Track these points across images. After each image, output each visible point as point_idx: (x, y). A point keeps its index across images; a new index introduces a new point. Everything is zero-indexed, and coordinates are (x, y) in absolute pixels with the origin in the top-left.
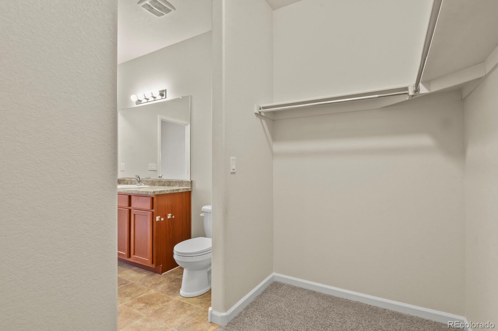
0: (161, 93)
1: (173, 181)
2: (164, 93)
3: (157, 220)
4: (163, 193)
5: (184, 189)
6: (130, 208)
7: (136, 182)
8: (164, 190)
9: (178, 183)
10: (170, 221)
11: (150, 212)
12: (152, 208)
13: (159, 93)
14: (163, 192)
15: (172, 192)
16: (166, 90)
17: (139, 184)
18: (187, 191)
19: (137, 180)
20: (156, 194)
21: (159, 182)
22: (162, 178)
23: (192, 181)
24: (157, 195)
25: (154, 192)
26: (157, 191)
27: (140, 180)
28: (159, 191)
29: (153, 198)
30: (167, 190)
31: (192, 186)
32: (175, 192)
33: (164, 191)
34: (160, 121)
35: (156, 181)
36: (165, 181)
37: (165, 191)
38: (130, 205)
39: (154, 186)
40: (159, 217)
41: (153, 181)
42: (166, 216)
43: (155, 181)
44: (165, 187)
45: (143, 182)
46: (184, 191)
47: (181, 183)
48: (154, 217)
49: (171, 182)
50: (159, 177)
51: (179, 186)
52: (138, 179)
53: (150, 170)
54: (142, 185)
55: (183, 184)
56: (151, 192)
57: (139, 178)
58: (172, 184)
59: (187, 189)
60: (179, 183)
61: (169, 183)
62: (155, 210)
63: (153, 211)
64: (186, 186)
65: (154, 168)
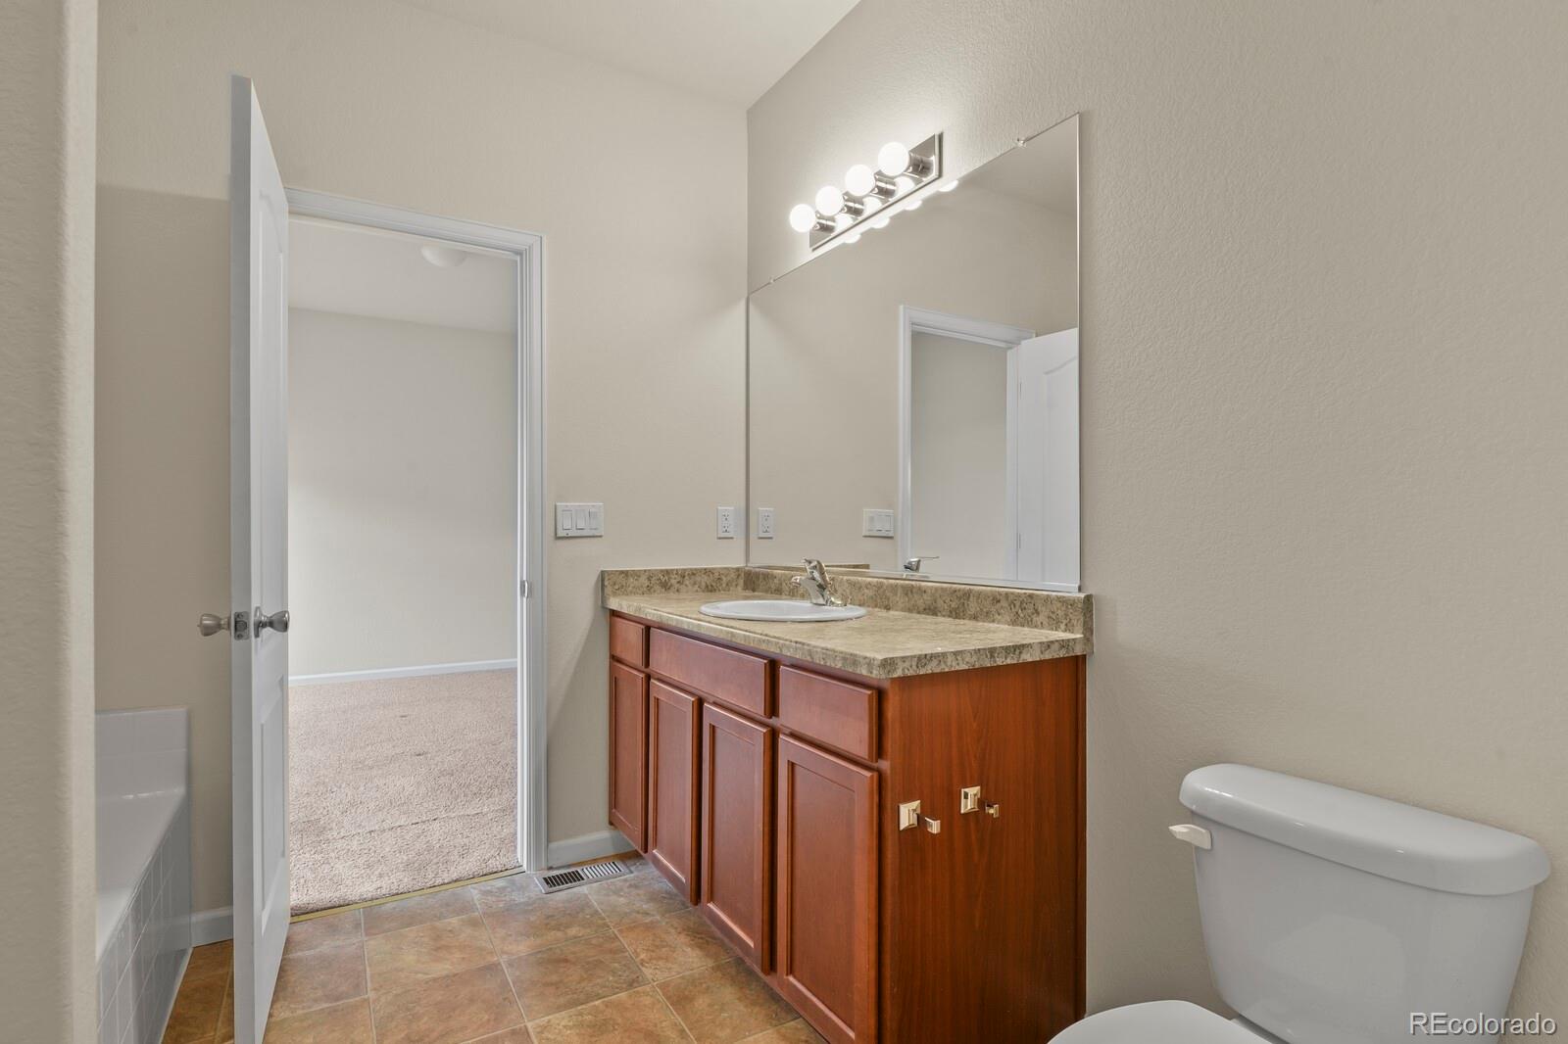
0: (919, 157)
1: (980, 593)
2: (934, 159)
3: (904, 823)
4: (938, 670)
5: (1049, 645)
6: (773, 721)
7: (813, 589)
8: (939, 650)
9: (1004, 603)
10: (972, 825)
11: (868, 774)
12: (879, 749)
13: (906, 161)
14: (935, 663)
15: (988, 664)
16: (941, 137)
17: (821, 601)
18: (1062, 654)
19: (814, 579)
20: (898, 673)
21: (909, 591)
22: (917, 575)
23: (1088, 598)
24: (905, 682)
25: (887, 664)
26: (904, 659)
27: (824, 579)
28: (912, 657)
29: (880, 695)
30: (956, 654)
31: (1088, 630)
32: (999, 662)
33: (944, 655)
34: (909, 335)
35: (894, 588)
36: (936, 589)
37: (950, 659)
38: (773, 708)
39: (883, 613)
40: (916, 804)
41: (880, 586)
42: (954, 800)
43: (891, 585)
44: (940, 619)
45: (840, 591)
46: (1047, 656)
47: (1023, 607)
48: (889, 805)
49: (967, 594)
50: (906, 567)
51: (1014, 623)
52: (816, 574)
53: (868, 534)
54: (832, 603)
55: (1037, 612)
56: (870, 663)
57: (822, 573)
58: (973, 607)
59: (1064, 644)
60: (1012, 604)
61: (960, 603)
62: (893, 768)
63: (885, 765)
64: (1054, 623)
65: (884, 527)
